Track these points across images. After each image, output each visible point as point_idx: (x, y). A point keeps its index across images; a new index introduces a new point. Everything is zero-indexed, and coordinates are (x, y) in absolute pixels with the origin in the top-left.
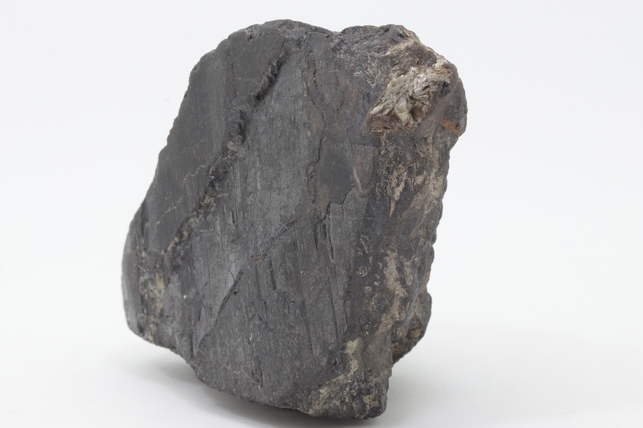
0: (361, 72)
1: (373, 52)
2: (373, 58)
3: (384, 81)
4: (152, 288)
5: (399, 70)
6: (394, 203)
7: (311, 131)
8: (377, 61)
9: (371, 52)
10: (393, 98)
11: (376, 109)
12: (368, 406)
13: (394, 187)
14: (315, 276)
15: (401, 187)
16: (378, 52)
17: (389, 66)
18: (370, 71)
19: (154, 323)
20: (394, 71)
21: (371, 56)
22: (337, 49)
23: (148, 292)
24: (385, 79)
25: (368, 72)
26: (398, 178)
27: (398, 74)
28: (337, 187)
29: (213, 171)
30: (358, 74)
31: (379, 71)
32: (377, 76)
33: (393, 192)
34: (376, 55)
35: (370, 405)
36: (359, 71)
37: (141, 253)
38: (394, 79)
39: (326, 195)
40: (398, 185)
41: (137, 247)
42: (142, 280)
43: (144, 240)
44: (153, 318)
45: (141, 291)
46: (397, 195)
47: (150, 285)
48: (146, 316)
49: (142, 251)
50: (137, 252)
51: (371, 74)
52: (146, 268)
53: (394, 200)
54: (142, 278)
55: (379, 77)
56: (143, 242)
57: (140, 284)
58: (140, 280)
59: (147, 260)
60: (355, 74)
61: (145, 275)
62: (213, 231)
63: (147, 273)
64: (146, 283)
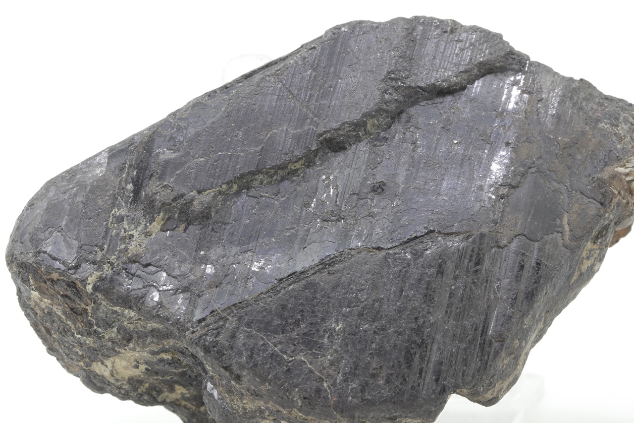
0: (608, 126)
1: (627, 115)
3: (632, 148)
4: (126, 227)
6: (579, 273)
7: (517, 155)
11: (622, 170)
13: (583, 258)
15: (589, 262)
18: (620, 131)
23: (117, 229)
25: (618, 130)
26: (590, 251)
28: (536, 223)
30: (604, 127)
32: (626, 139)
33: (582, 262)
34: (631, 119)
36: (606, 125)
37: (126, 185)
40: (588, 258)
41: (124, 176)
42: (115, 212)
43: (137, 172)
44: (113, 259)
45: (109, 223)
46: (584, 268)
47: (125, 222)
48: (104, 252)
49: (129, 183)
50: (121, 180)
51: (620, 134)
52: (126, 202)
53: (580, 270)
54: (117, 210)
55: (627, 141)
56: (135, 173)
57: (111, 215)
58: (113, 212)
59: (131, 195)
60: (601, 125)
61: (122, 209)
62: (284, 201)
63: (125, 209)
64: (120, 219)
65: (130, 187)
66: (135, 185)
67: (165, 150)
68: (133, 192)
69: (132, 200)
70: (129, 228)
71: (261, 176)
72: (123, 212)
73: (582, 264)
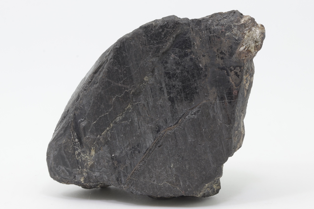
0: (229, 33)
1: (234, 23)
2: (235, 26)
3: (242, 35)
4: (83, 156)
5: (248, 29)
6: (246, 91)
7: (202, 64)
8: (237, 27)
9: (233, 23)
10: (250, 42)
11: (242, 49)
12: (215, 189)
13: (245, 84)
14: (211, 131)
15: (248, 83)
16: (237, 23)
17: (243, 28)
18: (234, 32)
19: (86, 172)
20: (247, 30)
21: (233, 25)
22: (212, 24)
23: (81, 158)
24: (242, 34)
25: (233, 32)
26: (246, 79)
27: (249, 31)
28: (221, 88)
29: (133, 93)
30: (228, 34)
31: (238, 31)
32: (238, 34)
33: (245, 86)
34: (236, 24)
35: (216, 189)
36: (228, 33)
37: (75, 140)
38: (247, 34)
39: (214, 92)
40: (247, 83)
41: (72, 137)
42: (77, 153)
43: (76, 133)
44: (85, 170)
45: (77, 158)
46: (247, 87)
47: (82, 154)
48: (81, 170)
49: (76, 139)
50: (72, 140)
51: (235, 33)
52: (78, 147)
53: (246, 89)
54: (77, 152)
55: (239, 34)
56: (76, 134)
57: (76, 155)
58: (76, 153)
59: (79, 143)
60: (226, 34)
61: (78, 150)
62: (131, 121)
63: (80, 149)
64: (79, 154)
65: (77, 140)
66: (78, 139)
67: (81, 119)
68: (79, 141)
69: (80, 144)
70: (84, 155)
71: (118, 118)
72: (79, 151)
73: (246, 86)
